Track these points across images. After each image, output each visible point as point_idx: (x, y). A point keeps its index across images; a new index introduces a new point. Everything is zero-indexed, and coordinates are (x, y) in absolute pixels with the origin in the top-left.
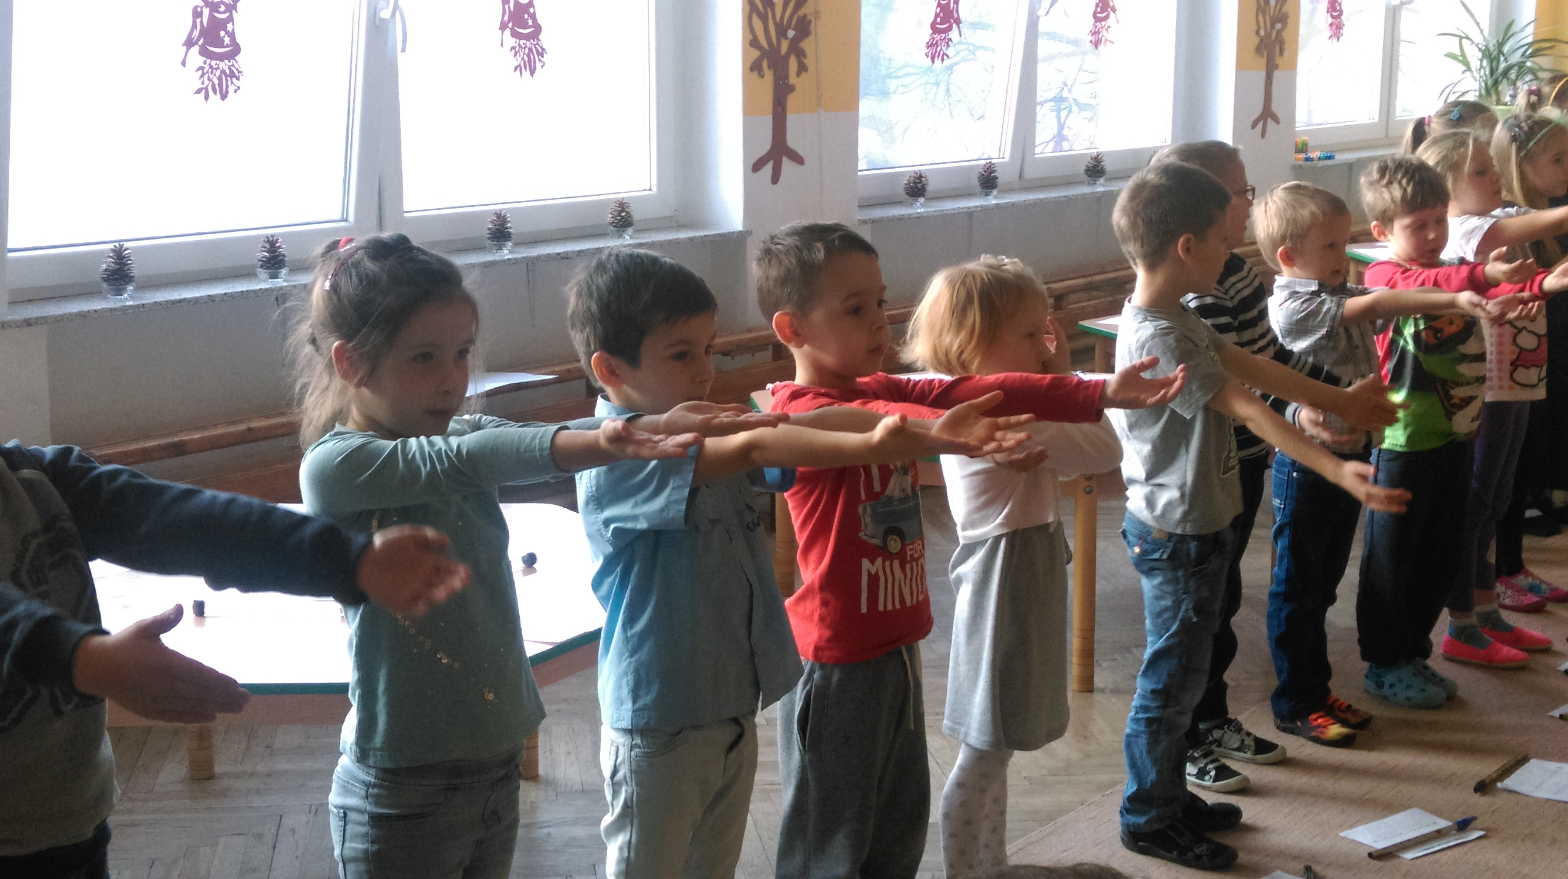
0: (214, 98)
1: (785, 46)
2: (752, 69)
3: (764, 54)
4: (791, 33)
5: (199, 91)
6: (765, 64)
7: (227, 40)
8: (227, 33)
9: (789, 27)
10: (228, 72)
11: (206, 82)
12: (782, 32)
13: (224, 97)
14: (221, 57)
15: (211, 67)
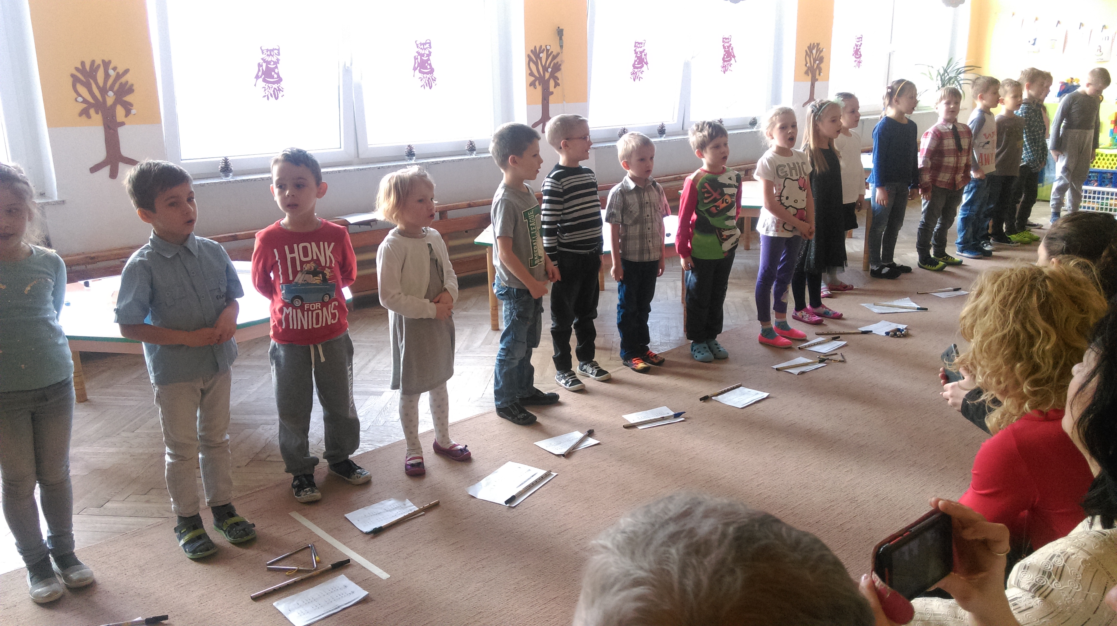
0: (272, 99)
1: (547, 75)
2: (530, 85)
3: (536, 79)
4: (550, 70)
5: (264, 96)
6: (537, 83)
7: (275, 76)
8: (276, 73)
9: (549, 67)
10: (277, 89)
11: (267, 93)
12: (545, 69)
13: (277, 98)
14: (273, 83)
15: (269, 87)
